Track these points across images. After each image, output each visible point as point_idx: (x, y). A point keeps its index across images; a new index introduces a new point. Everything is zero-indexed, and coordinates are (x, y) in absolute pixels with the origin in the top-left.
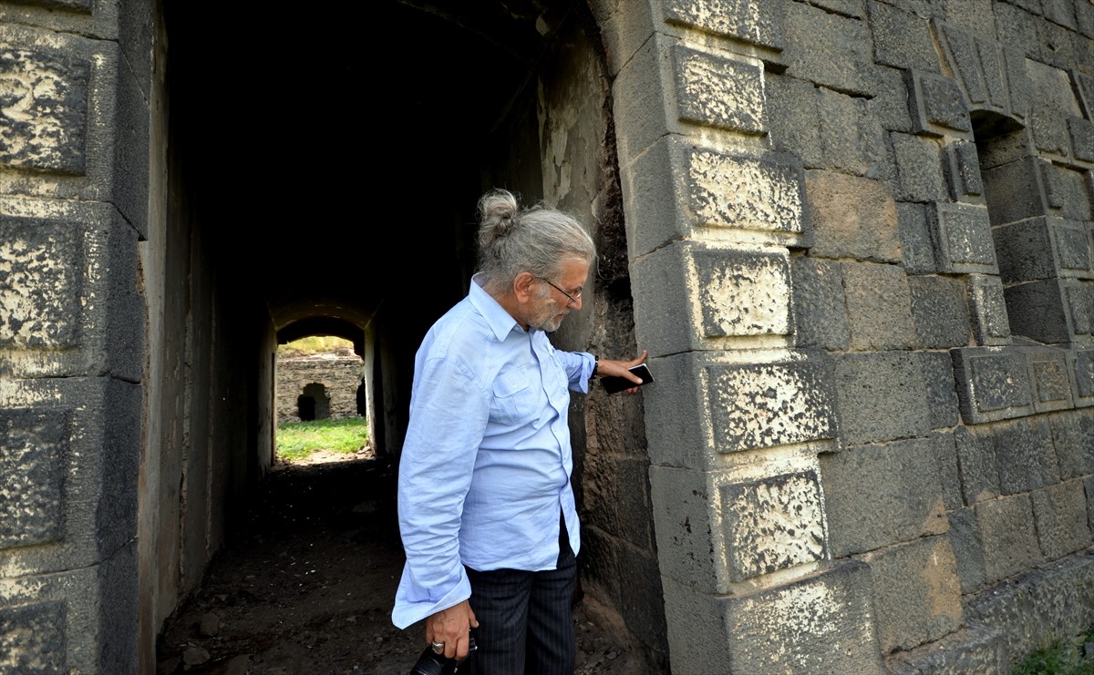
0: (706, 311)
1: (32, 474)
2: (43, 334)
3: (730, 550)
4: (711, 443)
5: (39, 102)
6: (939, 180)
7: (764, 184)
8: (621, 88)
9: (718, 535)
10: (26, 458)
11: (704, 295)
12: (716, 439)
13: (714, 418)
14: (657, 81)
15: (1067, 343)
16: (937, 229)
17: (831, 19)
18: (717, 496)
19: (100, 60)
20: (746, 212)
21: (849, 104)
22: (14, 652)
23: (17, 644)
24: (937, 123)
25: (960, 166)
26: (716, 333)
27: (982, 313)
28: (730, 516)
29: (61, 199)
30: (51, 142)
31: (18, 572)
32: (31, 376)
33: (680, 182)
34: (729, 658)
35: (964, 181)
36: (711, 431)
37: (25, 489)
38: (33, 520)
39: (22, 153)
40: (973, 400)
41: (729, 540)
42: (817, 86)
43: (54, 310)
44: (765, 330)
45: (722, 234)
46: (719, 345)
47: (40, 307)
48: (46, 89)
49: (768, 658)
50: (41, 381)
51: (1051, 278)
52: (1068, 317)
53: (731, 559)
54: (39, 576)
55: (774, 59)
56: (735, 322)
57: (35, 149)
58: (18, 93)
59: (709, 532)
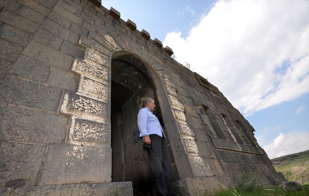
0: (175, 115)
1: (105, 109)
2: (106, 95)
3: (186, 147)
4: (180, 132)
5: (105, 74)
6: (200, 112)
7: (179, 103)
8: (158, 92)
9: (184, 145)
10: (105, 107)
11: (175, 113)
12: (180, 131)
13: (179, 129)
14: (164, 89)
15: (226, 139)
16: (202, 118)
17: (181, 88)
18: (182, 140)
19: (110, 72)
20: (177, 105)
21: (186, 98)
22: (103, 128)
23: (104, 127)
24: (197, 104)
25: (202, 110)
26: (177, 118)
27: (212, 131)
28: (185, 143)
29: (107, 83)
30: (107, 78)
31: (103, 120)
32: (104, 99)
33: (169, 100)
34: (189, 164)
35: (203, 112)
36: (179, 130)
37: (105, 110)
38: (106, 114)
39: (104, 78)
40: (215, 143)
41: (185, 146)
42: (182, 95)
43: (107, 93)
44: (183, 119)
45: (175, 107)
46: (178, 120)
47: (106, 92)
48: (106, 73)
49: (195, 166)
50: (105, 100)
51: (220, 129)
52: (224, 135)
53: (186, 149)
54: (105, 121)
55: (176, 90)
56: (179, 117)
57: (105, 78)
58: (104, 73)
59: (182, 145)
